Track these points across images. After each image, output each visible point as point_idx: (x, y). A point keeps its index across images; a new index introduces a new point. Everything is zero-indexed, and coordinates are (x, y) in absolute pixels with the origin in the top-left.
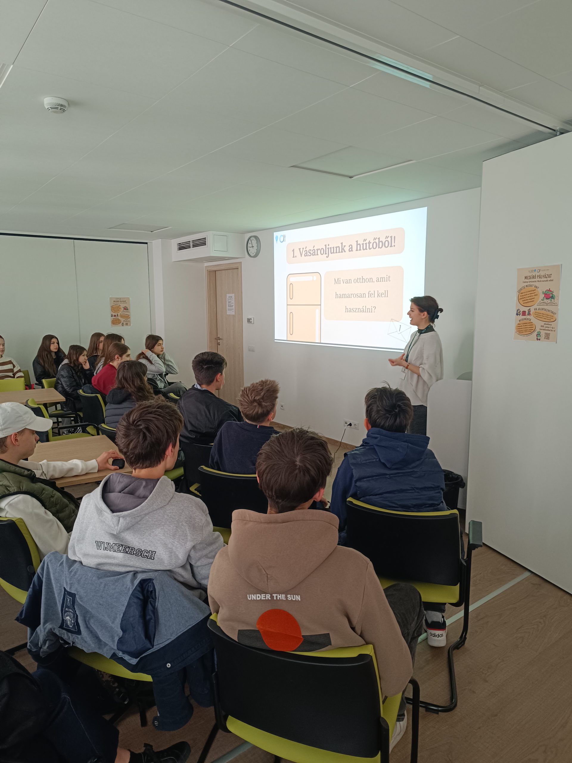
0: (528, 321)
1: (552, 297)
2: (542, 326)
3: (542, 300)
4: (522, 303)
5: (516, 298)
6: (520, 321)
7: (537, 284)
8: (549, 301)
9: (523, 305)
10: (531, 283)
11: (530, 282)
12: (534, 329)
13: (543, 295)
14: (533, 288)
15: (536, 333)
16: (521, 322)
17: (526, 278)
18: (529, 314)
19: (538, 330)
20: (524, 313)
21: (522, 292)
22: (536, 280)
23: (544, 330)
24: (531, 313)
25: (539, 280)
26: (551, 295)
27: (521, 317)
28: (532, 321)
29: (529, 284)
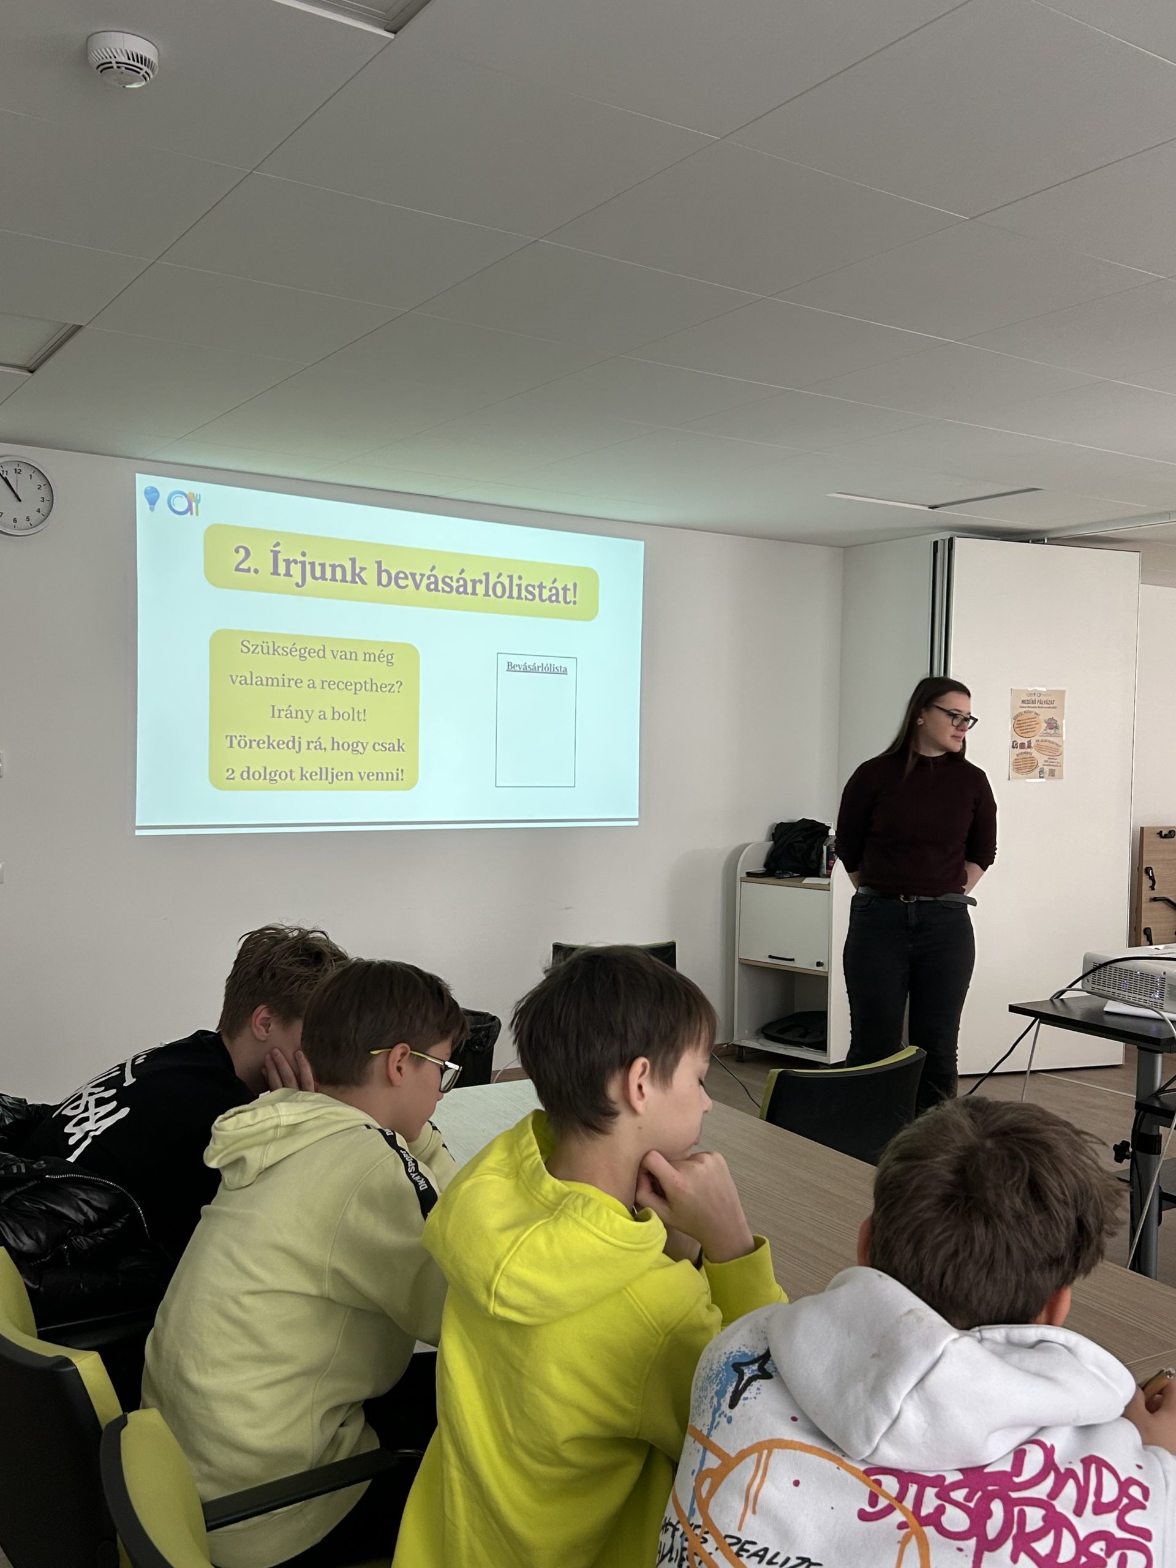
0: (1028, 756)
1: (1056, 727)
2: (1046, 761)
3: (1045, 730)
4: (1019, 733)
5: (1010, 726)
6: (1017, 755)
7: (1037, 710)
8: (1052, 731)
9: (1022, 735)
10: (1031, 709)
11: (1028, 707)
12: (1035, 764)
13: (1046, 725)
14: (1033, 715)
15: (1038, 770)
16: (1021, 757)
17: (1023, 702)
18: (1029, 747)
19: (1040, 765)
20: (1022, 746)
21: (1018, 719)
22: (1036, 705)
23: (1047, 765)
24: (1032, 745)
25: (1040, 705)
26: (1055, 725)
27: (1018, 751)
28: (1033, 755)
29: (1027, 709)
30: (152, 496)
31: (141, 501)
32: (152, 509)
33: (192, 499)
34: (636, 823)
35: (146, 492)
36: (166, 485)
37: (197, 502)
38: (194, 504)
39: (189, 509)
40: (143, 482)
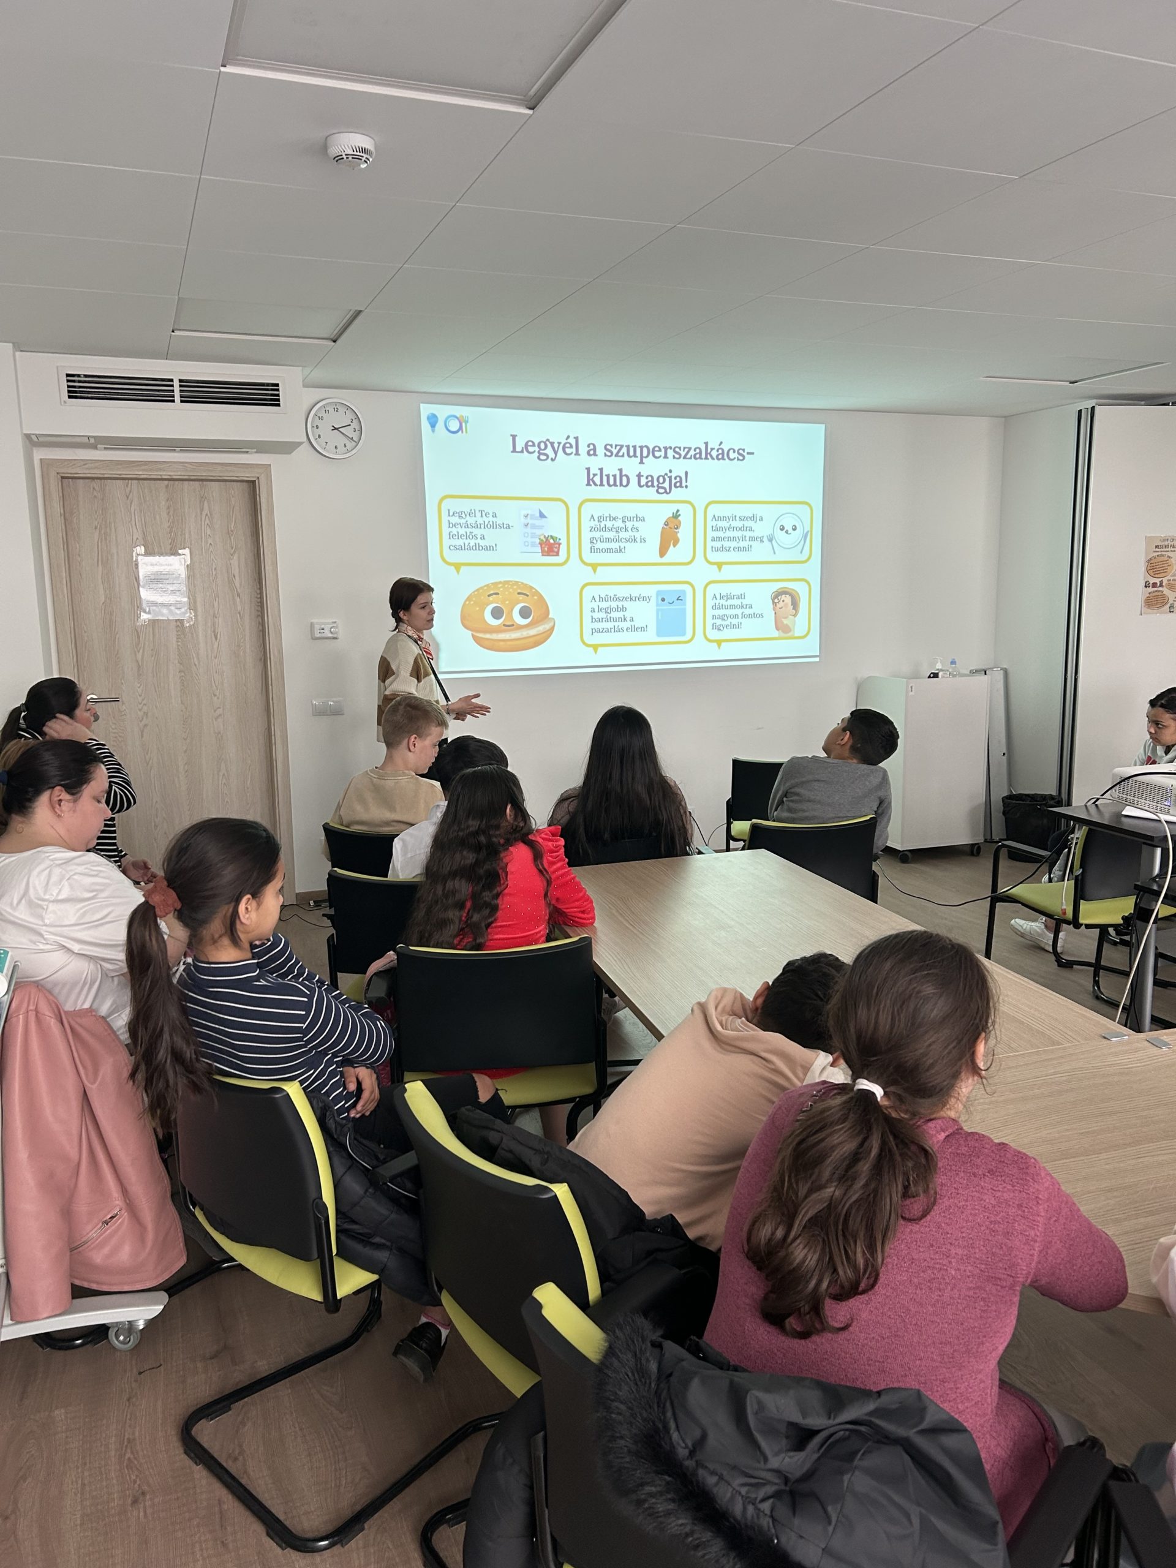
0: (1160, 593)
4: (1152, 574)
5: (1143, 569)
6: (1149, 594)
7: (1169, 554)
9: (1156, 576)
10: (1163, 553)
11: (1161, 551)
12: (1166, 601)
14: (1166, 558)
15: (1169, 605)
16: (1153, 595)
17: (1156, 547)
18: (1161, 586)
19: (1171, 602)
20: (1154, 585)
21: (1152, 562)
22: (1169, 549)
24: (1164, 584)
25: (1173, 549)
27: (1151, 589)
28: (1164, 593)
29: (1160, 553)
30: (433, 421)
31: (425, 425)
32: (433, 431)
33: (461, 421)
34: (817, 659)
35: (428, 418)
36: (443, 411)
37: (467, 422)
38: (464, 424)
39: (461, 428)
40: (426, 410)
